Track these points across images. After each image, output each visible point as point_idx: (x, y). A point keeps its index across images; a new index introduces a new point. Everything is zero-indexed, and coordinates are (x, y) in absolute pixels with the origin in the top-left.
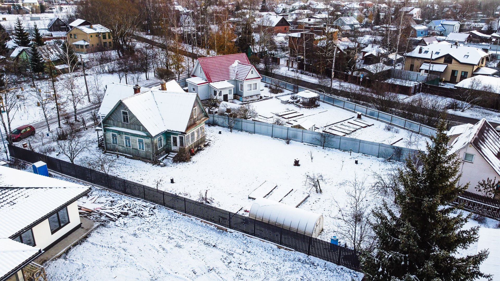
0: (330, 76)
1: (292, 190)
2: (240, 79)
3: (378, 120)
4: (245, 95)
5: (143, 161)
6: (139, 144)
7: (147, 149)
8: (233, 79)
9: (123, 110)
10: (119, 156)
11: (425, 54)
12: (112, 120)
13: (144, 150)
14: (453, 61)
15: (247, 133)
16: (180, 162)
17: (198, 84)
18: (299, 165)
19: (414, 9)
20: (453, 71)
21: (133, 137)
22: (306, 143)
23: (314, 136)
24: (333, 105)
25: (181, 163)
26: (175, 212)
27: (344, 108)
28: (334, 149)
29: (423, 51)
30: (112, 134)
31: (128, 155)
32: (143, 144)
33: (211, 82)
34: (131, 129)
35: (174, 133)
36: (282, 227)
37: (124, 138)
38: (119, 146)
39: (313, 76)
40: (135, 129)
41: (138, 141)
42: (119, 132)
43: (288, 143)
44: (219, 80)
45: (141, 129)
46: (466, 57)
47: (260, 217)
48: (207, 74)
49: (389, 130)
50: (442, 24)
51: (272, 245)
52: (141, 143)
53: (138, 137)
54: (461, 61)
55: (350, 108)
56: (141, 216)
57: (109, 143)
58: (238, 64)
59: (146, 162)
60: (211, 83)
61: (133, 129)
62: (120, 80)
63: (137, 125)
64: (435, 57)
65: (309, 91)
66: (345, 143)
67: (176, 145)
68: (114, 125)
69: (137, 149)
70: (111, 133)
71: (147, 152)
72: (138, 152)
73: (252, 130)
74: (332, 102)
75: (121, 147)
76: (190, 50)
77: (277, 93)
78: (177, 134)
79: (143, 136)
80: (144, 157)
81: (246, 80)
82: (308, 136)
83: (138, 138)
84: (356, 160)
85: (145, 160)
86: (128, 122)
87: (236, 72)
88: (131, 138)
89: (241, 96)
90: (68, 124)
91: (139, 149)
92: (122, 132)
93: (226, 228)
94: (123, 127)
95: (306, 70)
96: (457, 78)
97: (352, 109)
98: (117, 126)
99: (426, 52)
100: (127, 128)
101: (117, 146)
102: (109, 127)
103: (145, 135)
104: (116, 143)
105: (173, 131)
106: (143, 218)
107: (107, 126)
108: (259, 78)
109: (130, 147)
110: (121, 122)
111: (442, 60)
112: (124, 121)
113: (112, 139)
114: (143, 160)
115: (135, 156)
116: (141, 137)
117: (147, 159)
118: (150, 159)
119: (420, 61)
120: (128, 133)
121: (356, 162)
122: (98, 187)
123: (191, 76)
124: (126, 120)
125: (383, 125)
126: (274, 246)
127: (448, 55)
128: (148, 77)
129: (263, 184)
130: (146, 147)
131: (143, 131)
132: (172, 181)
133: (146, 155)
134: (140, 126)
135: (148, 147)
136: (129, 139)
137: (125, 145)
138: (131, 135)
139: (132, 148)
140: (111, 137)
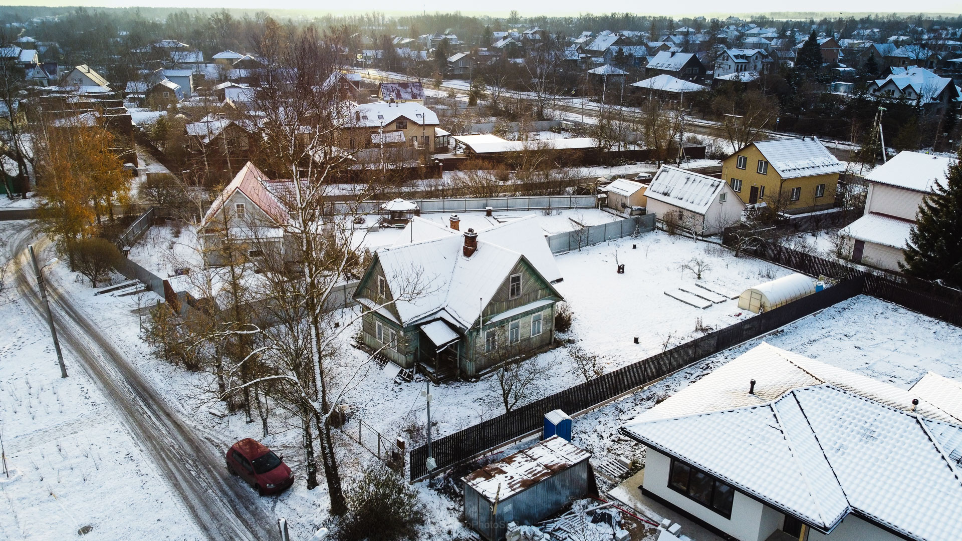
6: (534, 325)
9: (514, 276)
12: (491, 304)
13: (539, 332)
14: (409, 125)
18: (623, 271)
21: (524, 318)
31: (517, 358)
32: (539, 322)
34: (522, 305)
37: (509, 328)
40: (529, 302)
41: (532, 321)
42: (502, 324)
45: (540, 296)
52: (537, 322)
53: (534, 313)
54: (419, 123)
57: (478, 358)
61: (525, 304)
64: (381, 123)
69: (530, 338)
70: (487, 333)
71: (545, 333)
72: (530, 342)
80: (539, 344)
83: (533, 316)
88: (521, 322)
91: (533, 335)
92: (507, 320)
94: (509, 308)
98: (498, 313)
100: (516, 306)
101: (494, 354)
104: (494, 348)
110: (507, 300)
112: (513, 294)
113: (485, 345)
114: (541, 350)
115: (526, 352)
116: (538, 311)
117: (545, 346)
118: (550, 343)
120: (517, 315)
124: (516, 290)
127: (402, 117)
129: (669, 296)
130: (543, 325)
131: (542, 298)
132: (636, 341)
133: (542, 341)
134: (537, 291)
135: (546, 324)
136: (518, 327)
137: (509, 342)
138: (522, 317)
139: (521, 341)
140: (485, 341)
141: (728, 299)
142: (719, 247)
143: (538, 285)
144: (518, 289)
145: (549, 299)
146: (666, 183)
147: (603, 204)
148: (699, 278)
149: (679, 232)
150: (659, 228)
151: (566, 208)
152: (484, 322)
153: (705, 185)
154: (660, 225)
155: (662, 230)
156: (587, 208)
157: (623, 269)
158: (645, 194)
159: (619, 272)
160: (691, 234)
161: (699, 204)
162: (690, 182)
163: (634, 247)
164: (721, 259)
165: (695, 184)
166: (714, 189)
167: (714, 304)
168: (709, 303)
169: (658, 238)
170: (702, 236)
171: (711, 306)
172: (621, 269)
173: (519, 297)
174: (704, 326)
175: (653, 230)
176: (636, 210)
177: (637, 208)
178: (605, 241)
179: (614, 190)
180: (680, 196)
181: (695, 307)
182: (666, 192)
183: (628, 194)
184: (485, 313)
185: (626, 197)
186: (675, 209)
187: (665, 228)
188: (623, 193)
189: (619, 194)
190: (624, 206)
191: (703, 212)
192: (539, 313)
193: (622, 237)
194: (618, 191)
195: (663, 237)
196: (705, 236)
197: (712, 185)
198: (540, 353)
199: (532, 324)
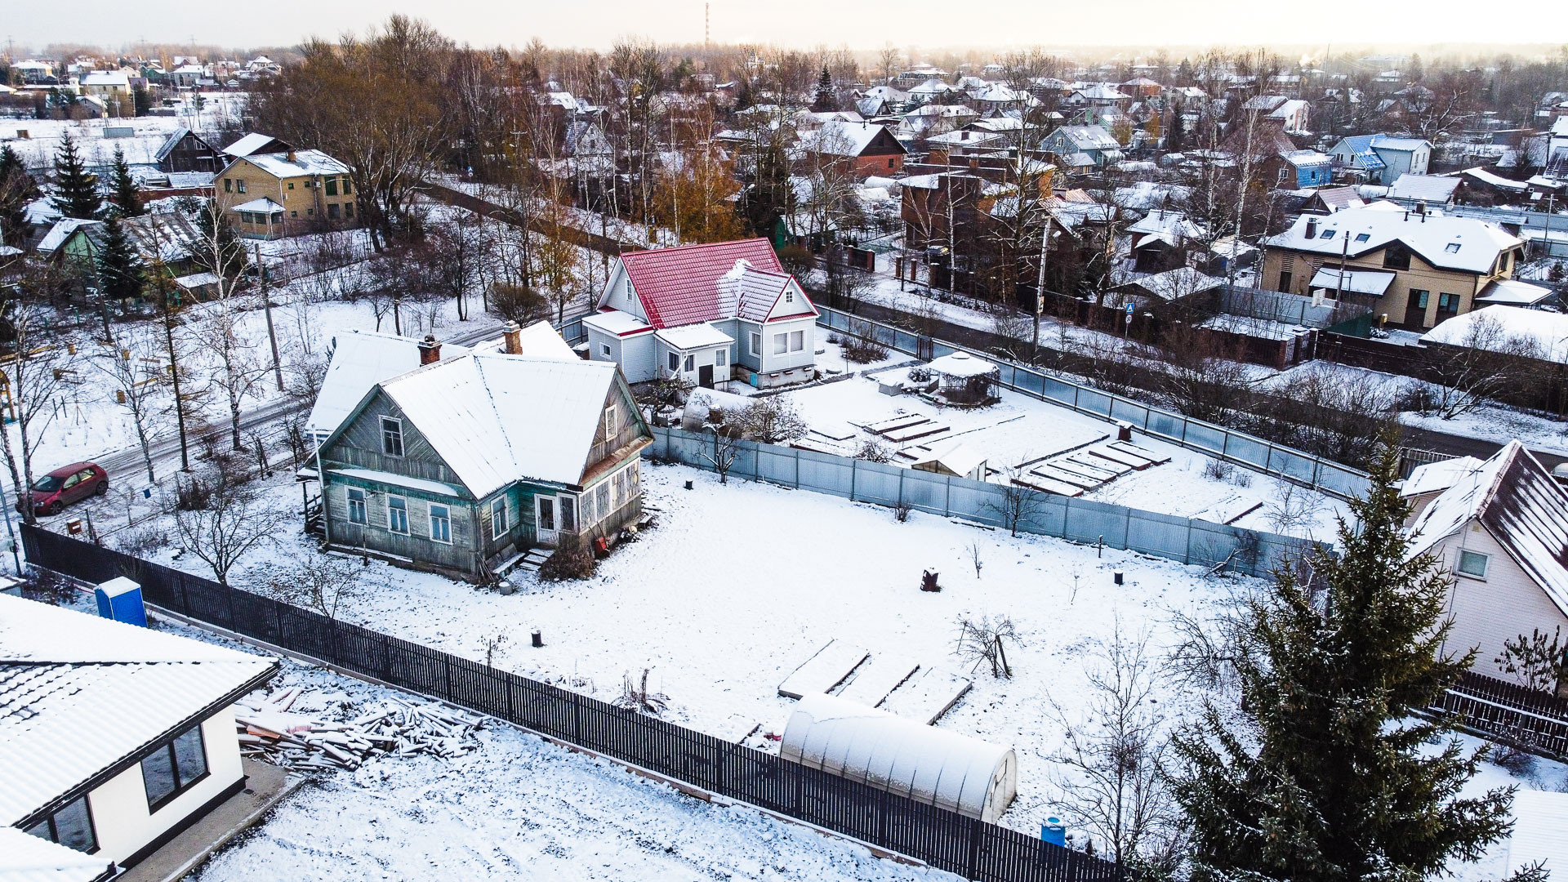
0: (1031, 308)
1: (918, 668)
2: (752, 316)
3: (1182, 445)
4: (767, 366)
5: (445, 576)
6: (435, 521)
7: (458, 538)
8: (731, 318)
9: (385, 417)
10: (370, 559)
11: (1326, 241)
12: (351, 447)
13: (448, 540)
14: (1413, 260)
15: (774, 488)
16: (561, 580)
17: (621, 335)
18: (937, 589)
19: (1285, 101)
20: (1412, 292)
21: (414, 500)
22: (958, 520)
23: (984, 496)
24: (1042, 399)
25: (564, 582)
26: (545, 739)
27: (1075, 409)
28: (1047, 538)
29: (1319, 230)
30: (350, 490)
31: (398, 558)
32: (445, 522)
33: (663, 327)
34: (409, 475)
35: (543, 488)
36: (884, 789)
37: (387, 503)
38: (371, 527)
39: (977, 308)
40: (422, 476)
41: (429, 512)
42: (372, 486)
43: (902, 518)
44: (685, 321)
45: (442, 476)
46: (1453, 248)
47: (815, 756)
48: (647, 304)
49: (1219, 476)
50: (1374, 149)
51: (856, 845)
52: (440, 520)
53: (430, 500)
54: (1438, 262)
55: (1097, 408)
56: (438, 753)
57: (338, 521)
58: (744, 271)
59: (455, 580)
60: (660, 332)
61: (415, 476)
62: (379, 321)
63: (429, 461)
64: (1355, 248)
65: (967, 355)
66: (1082, 519)
67: (551, 526)
68: (356, 463)
69: (427, 539)
70: (346, 488)
71: (457, 547)
72: (431, 549)
73: (791, 477)
74: (1038, 388)
75: (375, 533)
76: (596, 229)
77: (866, 363)
78: (553, 492)
79: (446, 496)
80: (448, 561)
81: (771, 320)
82: (964, 497)
83: (429, 504)
84: (1119, 571)
85: (453, 573)
86: (399, 453)
87: (739, 296)
88: (410, 503)
89: (755, 371)
90: (212, 460)
91: (435, 538)
92: (382, 485)
93: (708, 792)
94: (384, 468)
95: (957, 290)
96: (1427, 314)
97: (1103, 411)
98: (367, 466)
99: (1329, 234)
100: (398, 472)
101: (364, 529)
102: (340, 468)
103: (452, 493)
104: (362, 520)
105: (540, 481)
106: (443, 760)
107: (334, 467)
108: (812, 314)
109: (404, 530)
110: (380, 454)
111: (1379, 260)
112: (389, 450)
113: (348, 507)
114: (445, 572)
115: (421, 559)
116: (441, 502)
117: (458, 569)
118: (467, 571)
119: (1310, 261)
120: (401, 487)
121: (1119, 579)
122: (303, 659)
123: (600, 309)
124: (393, 446)
125: (1201, 462)
126: (861, 849)
127: (1397, 242)
128: (464, 313)
129: (825, 648)
130: (453, 531)
131: (445, 481)
132: (537, 640)
133: (456, 558)
134: (436, 465)
135: (460, 531)
137: (390, 526)
138: (409, 495)
139: (413, 536)
140: (347, 502)
144: (398, 445)
192: (442, 505)
193: (1186, 562)
198: (442, 574)
199: (430, 518)
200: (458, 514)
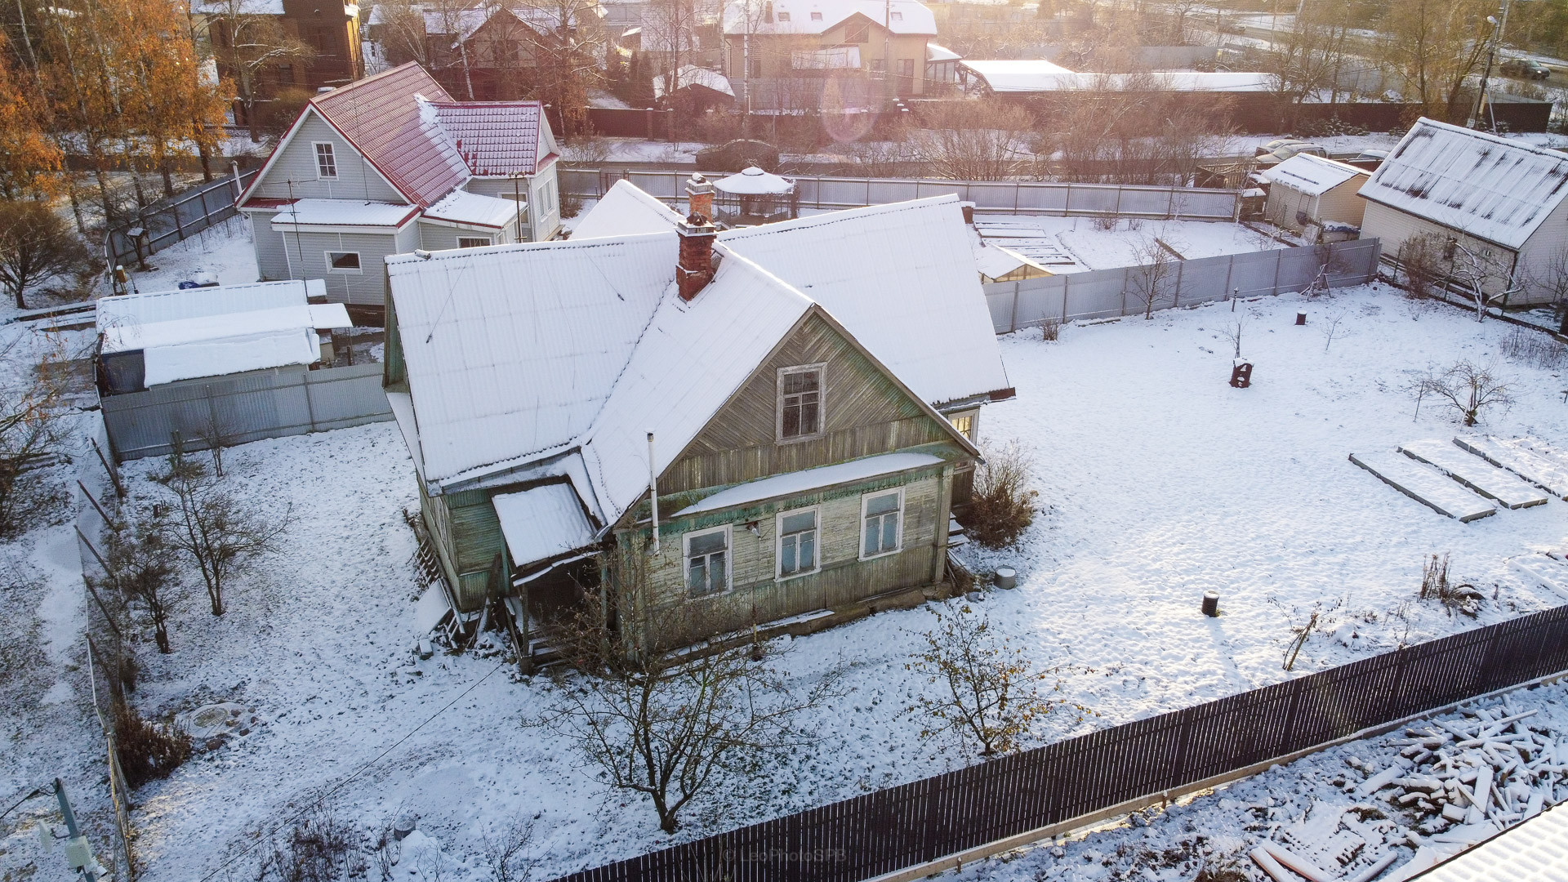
5: (896, 608)
6: (873, 524)
7: (911, 536)
8: (469, 179)
9: (791, 370)
11: (788, 22)
12: (706, 453)
13: (892, 547)
17: (399, 225)
21: (836, 504)
30: (693, 540)
31: (803, 619)
32: (892, 518)
34: (827, 462)
37: (778, 530)
38: (736, 590)
40: (854, 455)
41: (864, 513)
42: (748, 516)
43: (1050, 336)
45: (892, 441)
49: (1107, 228)
52: (882, 518)
53: (870, 490)
54: (895, 30)
60: (430, 211)
61: (839, 460)
63: (875, 422)
64: (819, 27)
68: (713, 482)
69: (855, 562)
70: (687, 538)
71: (912, 551)
72: (857, 576)
80: (891, 581)
84: (1302, 312)
86: (812, 427)
87: (455, 147)
88: (821, 513)
91: (867, 554)
92: (770, 504)
94: (775, 469)
98: (733, 481)
100: (803, 466)
101: (719, 602)
102: (688, 504)
104: (720, 586)
108: (551, 155)
109: (808, 567)
110: (768, 444)
111: (843, 35)
112: (790, 426)
113: (688, 574)
114: (895, 601)
116: (889, 486)
118: (930, 581)
124: (801, 417)
127: (858, 16)
129: (1363, 467)
130: (907, 527)
131: (903, 446)
132: (1210, 608)
133: (903, 573)
134: (885, 423)
135: (919, 523)
136: (810, 526)
137: (779, 571)
138: (825, 499)
139: (825, 569)
140: (687, 562)
141: (1551, 498)
142: (1549, 339)
143: (887, 406)
144: (812, 413)
145: (927, 451)
146: (1421, 165)
147: (1251, 215)
148: (1471, 421)
149: (1435, 290)
150: (1383, 279)
151: (1158, 217)
152: (666, 509)
153: (1534, 170)
154: (1388, 271)
155: (1392, 283)
156: (1210, 220)
157: (1247, 375)
158: (1362, 191)
159: (1234, 383)
160: (1471, 298)
161: (1505, 222)
162: (1488, 165)
163: (1301, 320)
164: (1550, 372)
165: (1503, 169)
166: (1557, 181)
167: (1502, 511)
168: (1483, 505)
169: (1375, 302)
170: (1503, 306)
171: (1492, 513)
172: (1241, 377)
173: (813, 436)
174: (1454, 580)
175: (1367, 281)
176: (1333, 230)
177: (1336, 225)
178: (1226, 299)
179: (1285, 179)
180: (1455, 198)
181: (1439, 511)
182: (1418, 186)
183: (1317, 190)
184: (668, 481)
185: (1311, 196)
186: (1436, 230)
187: (1402, 278)
188: (1305, 187)
189: (1295, 190)
190: (1304, 219)
191: (1516, 242)
192: (891, 491)
193: (1275, 294)
194: (1292, 181)
195: (1390, 302)
196: (1509, 309)
197: (1554, 172)
198: (890, 608)
199: (864, 522)
200: (917, 495)
